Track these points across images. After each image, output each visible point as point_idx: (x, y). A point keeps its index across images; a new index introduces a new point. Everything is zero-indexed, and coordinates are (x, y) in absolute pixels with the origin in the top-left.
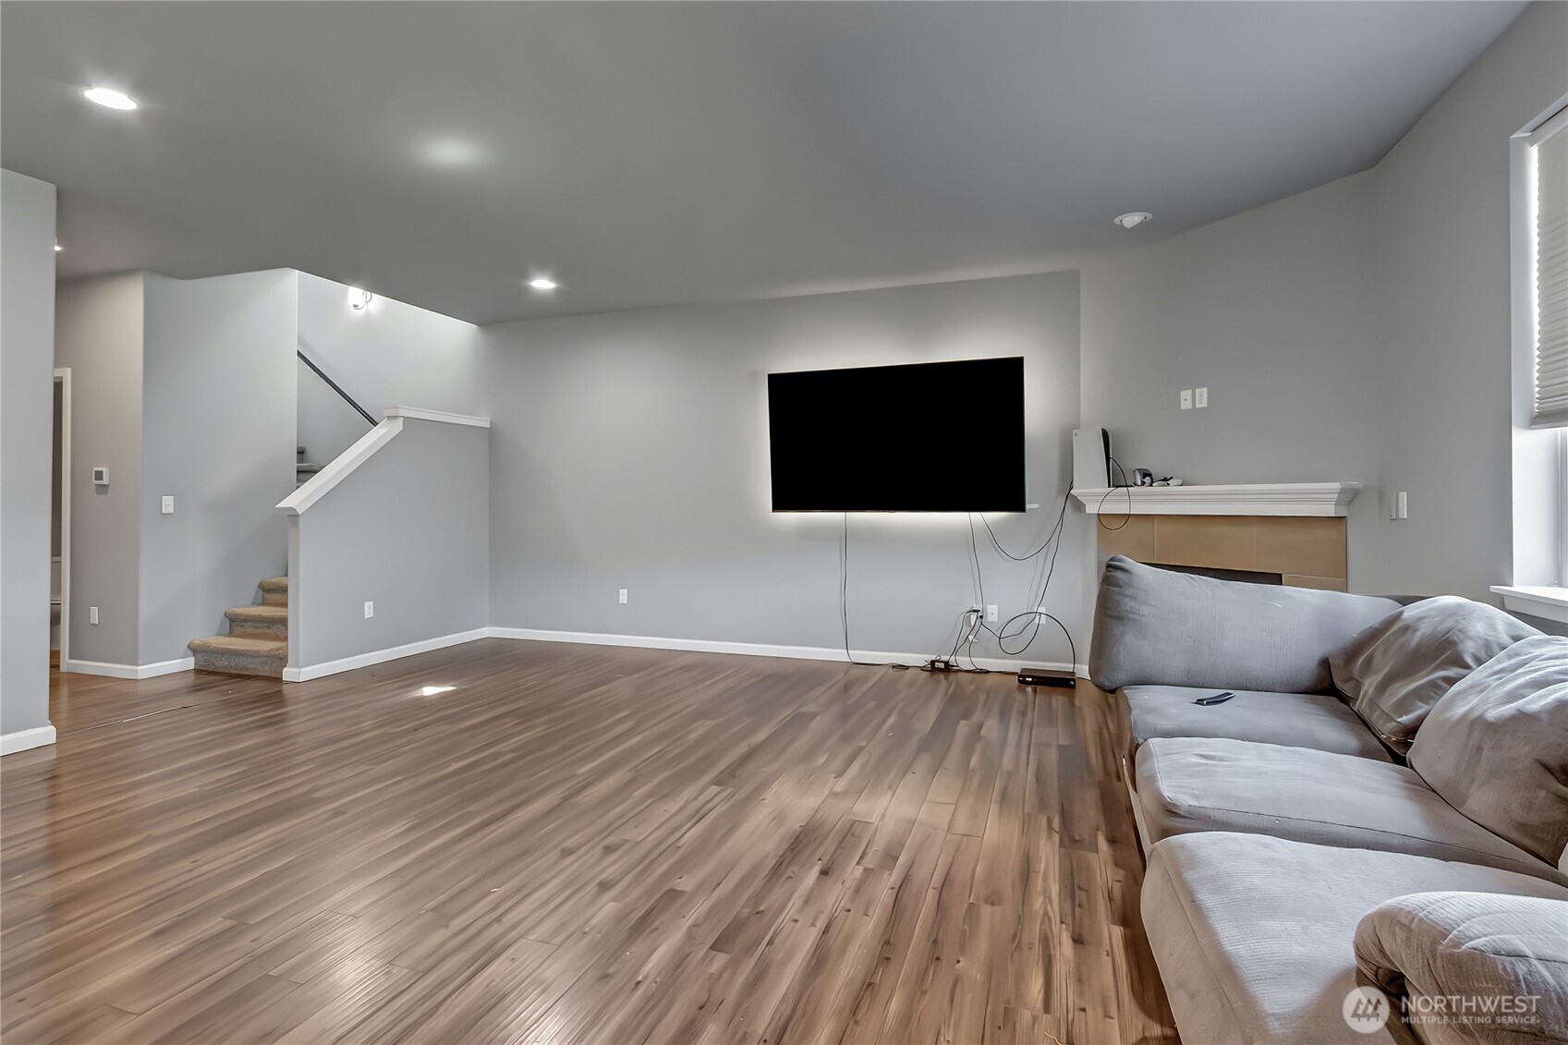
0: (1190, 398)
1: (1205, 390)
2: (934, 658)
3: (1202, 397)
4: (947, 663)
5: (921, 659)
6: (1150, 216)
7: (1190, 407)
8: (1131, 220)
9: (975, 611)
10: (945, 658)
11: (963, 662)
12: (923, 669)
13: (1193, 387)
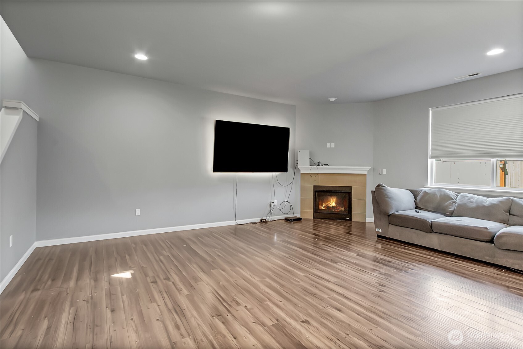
0: (330, 145)
1: (334, 143)
2: (261, 219)
3: (333, 145)
4: (265, 220)
5: (257, 220)
6: (336, 99)
7: (330, 147)
8: (333, 99)
9: (272, 203)
10: (265, 218)
11: (269, 219)
12: (259, 222)
13: (331, 142)
